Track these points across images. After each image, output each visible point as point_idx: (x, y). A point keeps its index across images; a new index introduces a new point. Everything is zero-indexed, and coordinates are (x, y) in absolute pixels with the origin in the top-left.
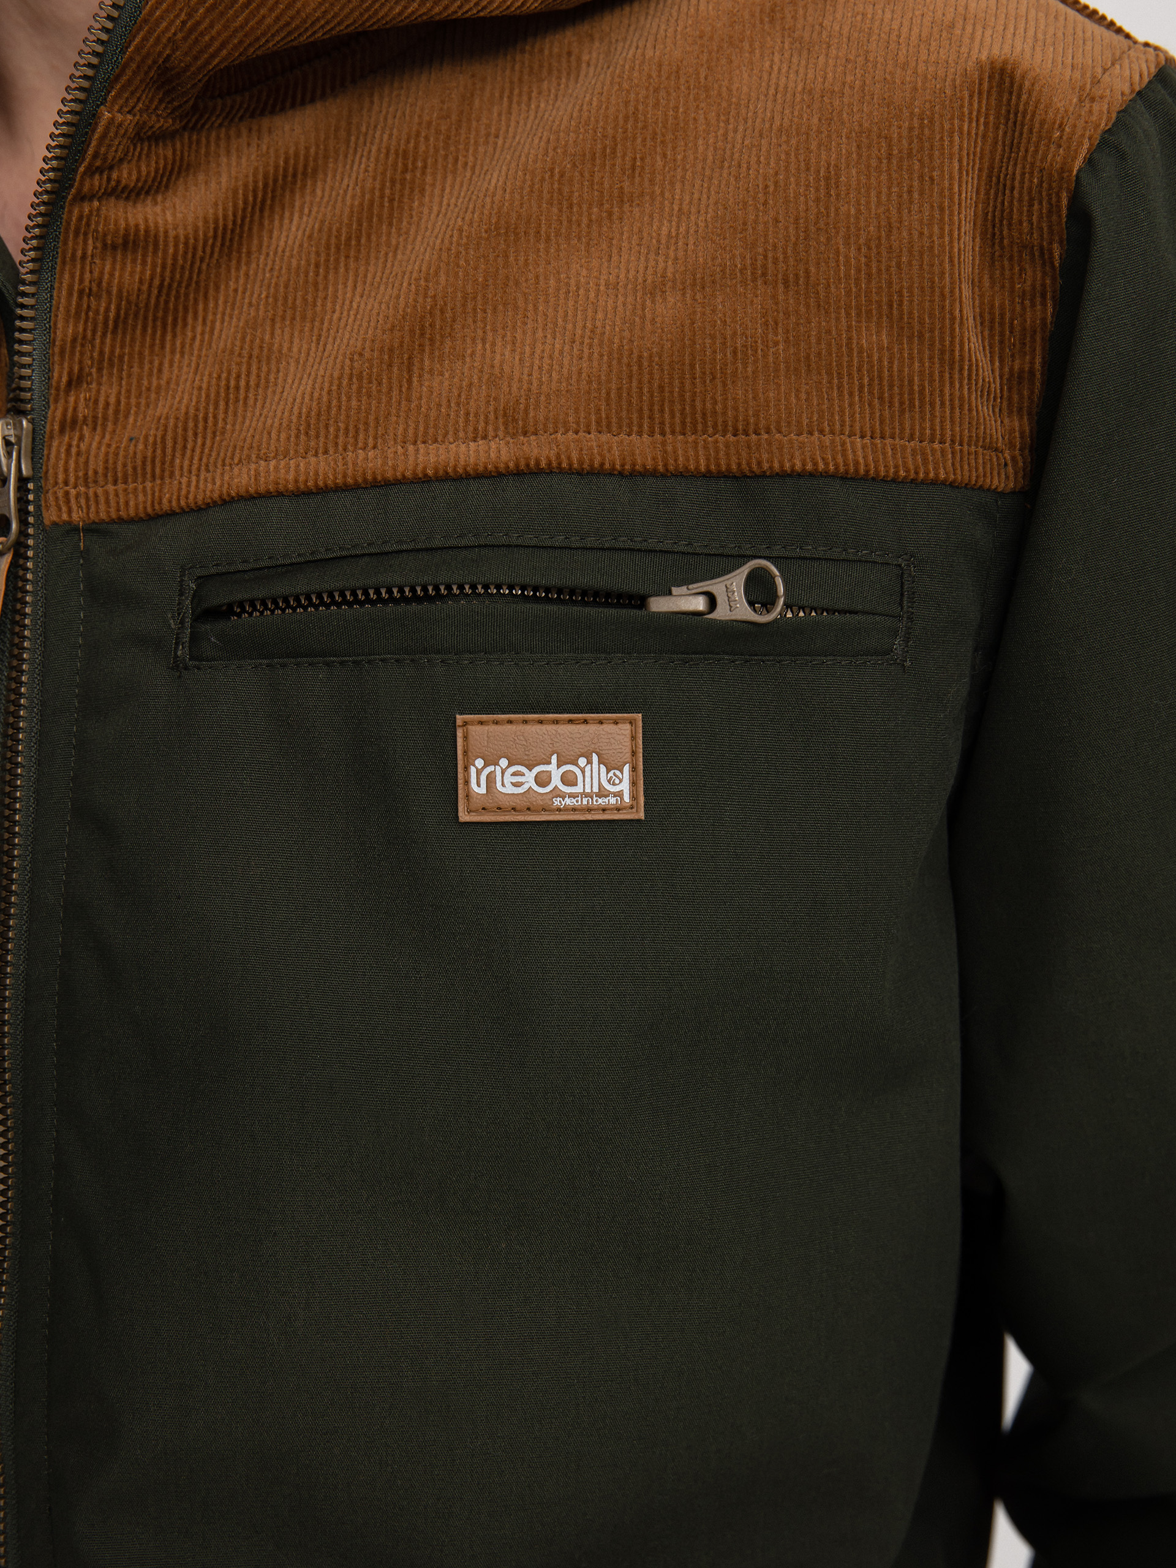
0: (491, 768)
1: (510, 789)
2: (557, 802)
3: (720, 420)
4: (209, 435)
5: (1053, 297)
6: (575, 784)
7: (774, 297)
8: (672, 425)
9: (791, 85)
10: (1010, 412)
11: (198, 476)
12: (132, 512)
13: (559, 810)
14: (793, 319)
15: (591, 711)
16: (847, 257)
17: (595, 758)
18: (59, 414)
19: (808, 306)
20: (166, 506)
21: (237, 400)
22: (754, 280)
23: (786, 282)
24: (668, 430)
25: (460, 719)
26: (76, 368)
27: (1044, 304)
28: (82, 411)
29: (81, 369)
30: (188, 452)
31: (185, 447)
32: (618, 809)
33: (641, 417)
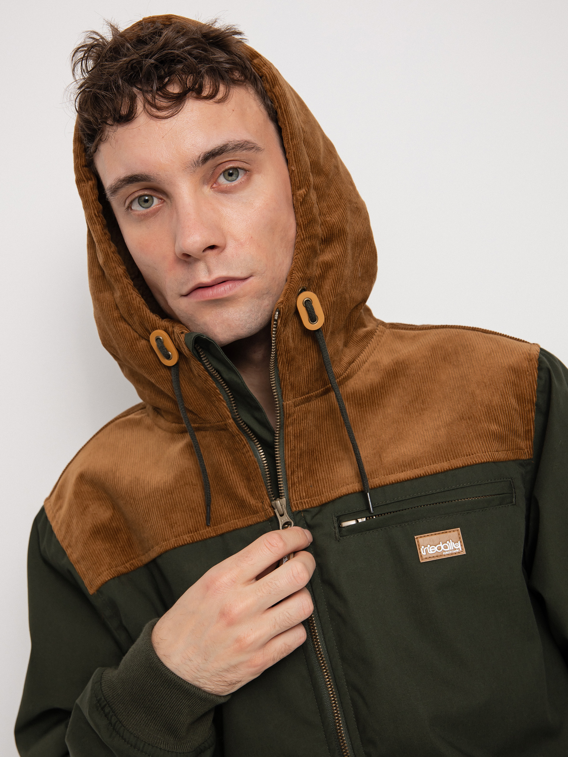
0: (426, 548)
1: (432, 552)
2: (444, 553)
3: (462, 454)
4: (330, 482)
5: (534, 411)
6: (447, 548)
7: (467, 423)
8: (451, 458)
9: (456, 376)
10: (526, 440)
11: (330, 492)
12: (315, 505)
13: (445, 555)
14: (473, 426)
15: (447, 529)
16: (482, 410)
17: (451, 541)
18: (290, 482)
19: (476, 423)
20: (324, 502)
21: (334, 472)
22: (461, 420)
23: (469, 418)
24: (450, 459)
25: (415, 537)
26: (292, 470)
27: (532, 413)
28: (296, 480)
29: (293, 469)
30: (326, 487)
31: (324, 486)
32: (459, 553)
33: (443, 458)
